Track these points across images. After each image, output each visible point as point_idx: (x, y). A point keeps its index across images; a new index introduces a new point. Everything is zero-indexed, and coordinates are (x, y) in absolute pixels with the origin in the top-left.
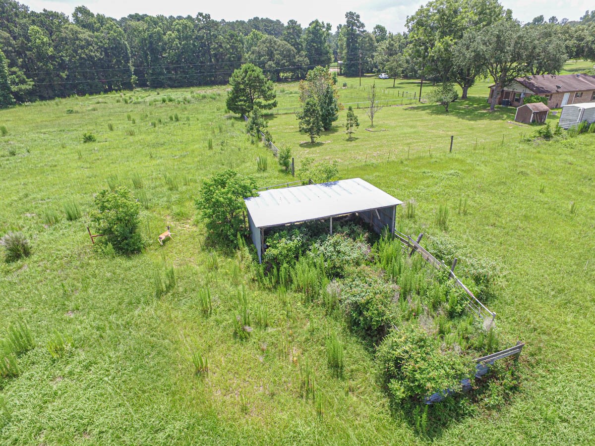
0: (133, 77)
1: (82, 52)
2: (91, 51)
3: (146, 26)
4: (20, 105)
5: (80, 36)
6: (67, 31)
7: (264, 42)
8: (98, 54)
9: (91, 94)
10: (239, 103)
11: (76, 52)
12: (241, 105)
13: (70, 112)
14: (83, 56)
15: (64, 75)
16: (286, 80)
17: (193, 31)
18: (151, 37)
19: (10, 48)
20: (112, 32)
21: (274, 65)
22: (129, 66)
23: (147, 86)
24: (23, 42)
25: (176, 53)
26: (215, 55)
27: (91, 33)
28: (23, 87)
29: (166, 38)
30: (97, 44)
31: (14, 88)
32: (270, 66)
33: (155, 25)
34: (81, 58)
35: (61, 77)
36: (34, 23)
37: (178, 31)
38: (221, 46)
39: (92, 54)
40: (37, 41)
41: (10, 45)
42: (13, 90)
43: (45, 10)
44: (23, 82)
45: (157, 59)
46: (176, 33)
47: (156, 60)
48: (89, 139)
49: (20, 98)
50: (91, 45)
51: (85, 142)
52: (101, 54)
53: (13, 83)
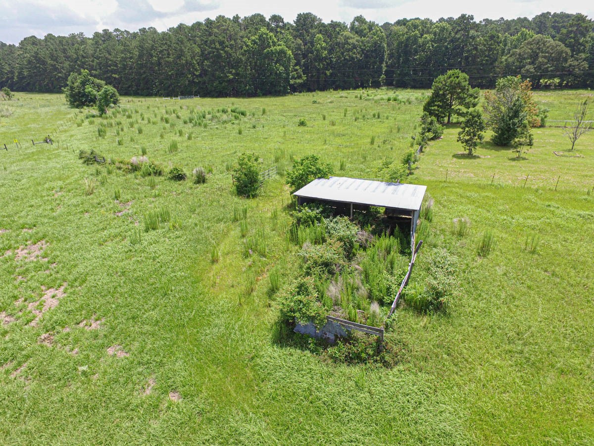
0: (383, 76)
1: (347, 54)
2: (354, 53)
3: (406, 30)
4: (292, 94)
5: (350, 41)
6: (341, 37)
7: (530, 43)
8: (358, 56)
9: (335, 89)
10: (433, 108)
11: (342, 53)
12: (434, 110)
13: (315, 102)
14: (347, 57)
15: (328, 73)
16: (547, 88)
17: (450, 34)
18: (407, 40)
19: (299, 52)
20: (375, 37)
21: (532, 70)
22: (382, 67)
23: (393, 85)
24: (309, 47)
25: (426, 56)
26: (467, 58)
27: (359, 38)
28: (298, 81)
29: (420, 41)
30: (360, 48)
31: (292, 82)
32: (528, 71)
33: (415, 28)
34: (345, 59)
35: (326, 74)
36: (320, 32)
37: (435, 34)
38: (476, 49)
39: (354, 56)
40: (318, 46)
41: (300, 50)
42: (291, 83)
43: (332, 21)
44: (299, 77)
45: (408, 60)
46: (432, 36)
47: (406, 61)
48: (302, 124)
49: (295, 89)
50: (356, 48)
51: (299, 126)
52: (361, 56)
53: (293, 78)
